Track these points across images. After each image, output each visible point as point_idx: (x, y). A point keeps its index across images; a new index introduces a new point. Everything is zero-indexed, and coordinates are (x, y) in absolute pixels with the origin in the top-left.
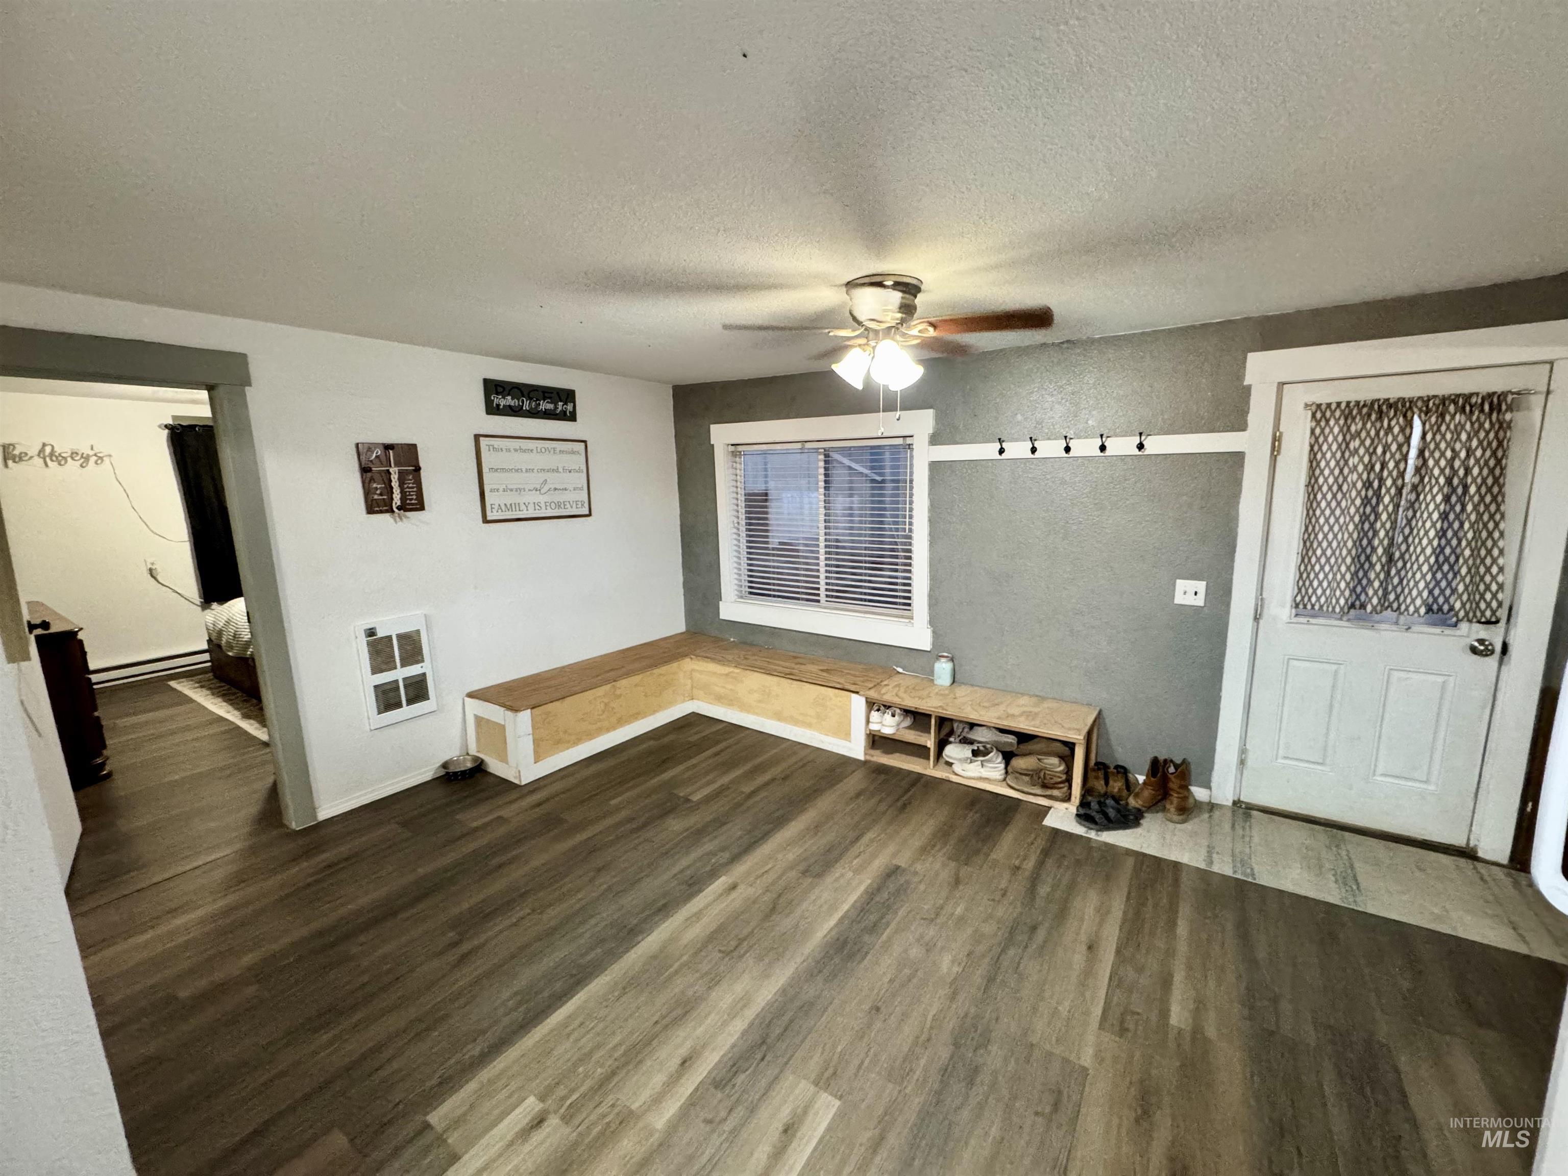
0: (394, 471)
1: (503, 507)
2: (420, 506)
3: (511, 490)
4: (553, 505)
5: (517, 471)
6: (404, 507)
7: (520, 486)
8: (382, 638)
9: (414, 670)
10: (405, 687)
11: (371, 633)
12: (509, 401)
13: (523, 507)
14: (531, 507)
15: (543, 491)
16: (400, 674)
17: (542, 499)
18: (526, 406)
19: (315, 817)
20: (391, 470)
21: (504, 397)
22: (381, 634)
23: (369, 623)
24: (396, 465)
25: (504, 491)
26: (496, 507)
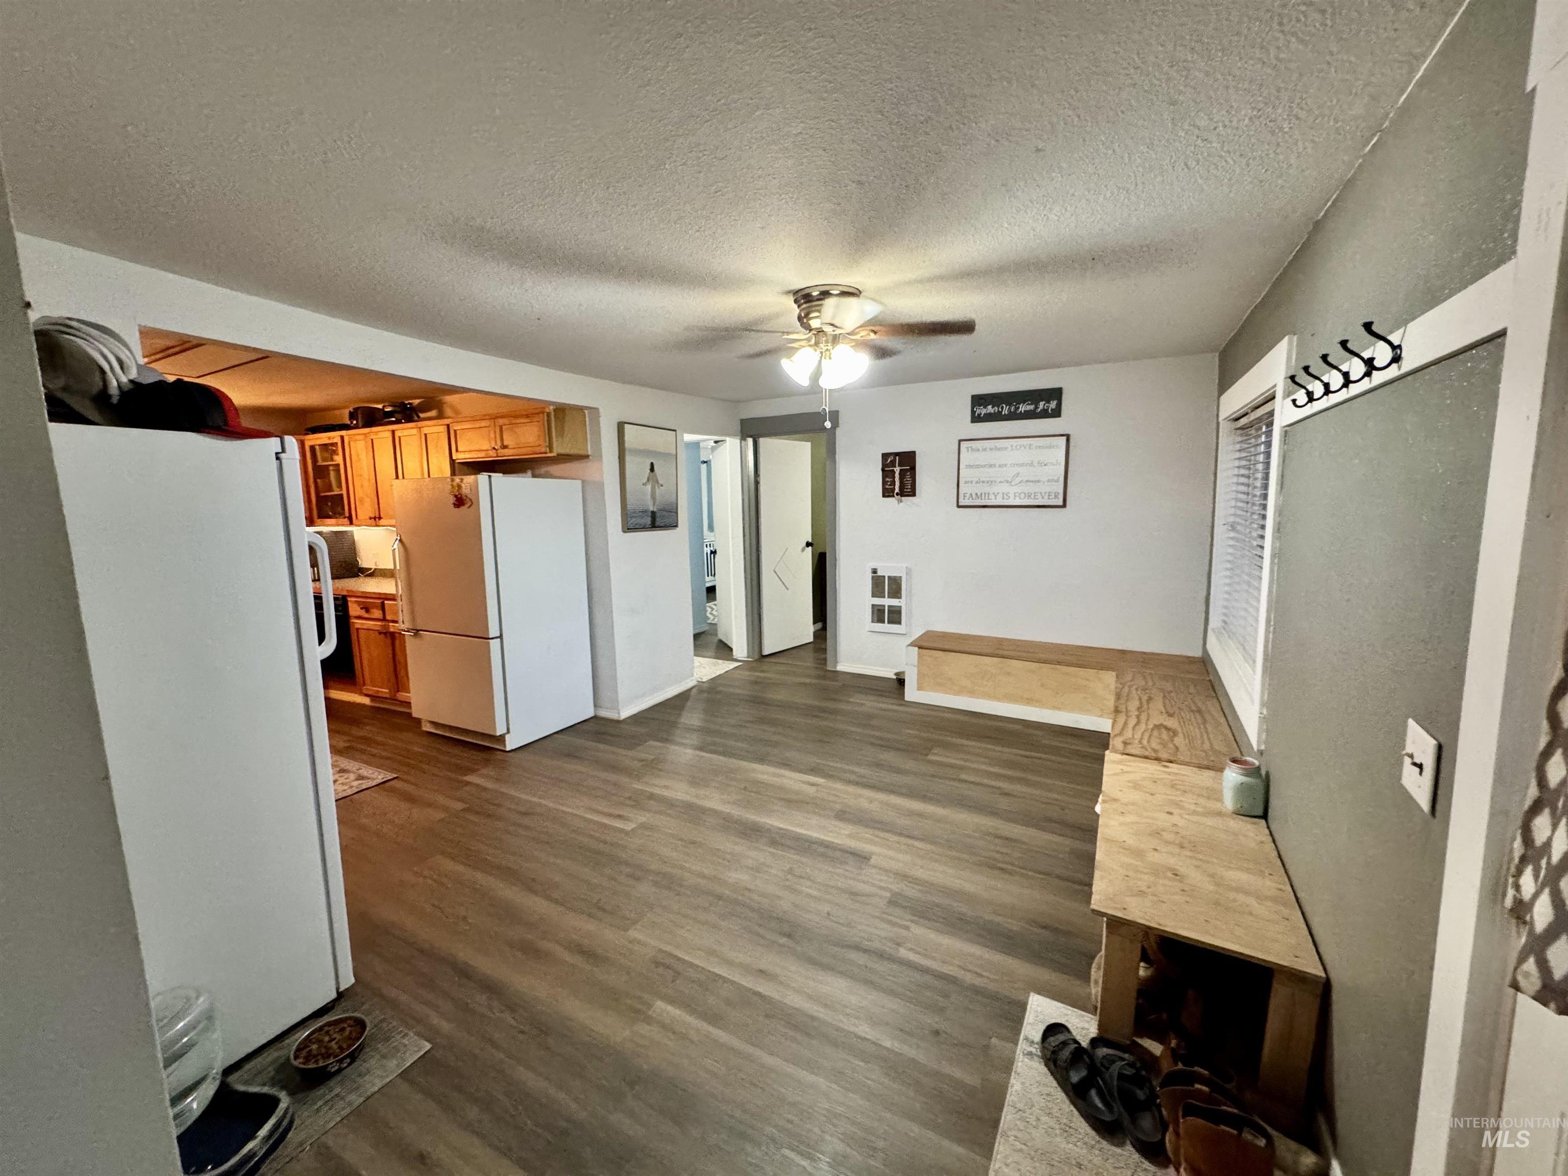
0: (897, 470)
1: (974, 496)
2: (913, 493)
3: (983, 482)
4: (1022, 496)
5: (990, 466)
6: (902, 494)
7: (991, 479)
8: (880, 576)
9: (894, 602)
10: (889, 610)
11: (875, 571)
12: (990, 410)
13: (992, 497)
14: (999, 497)
15: (1013, 484)
16: (887, 602)
17: (1012, 490)
18: (1005, 411)
19: (835, 667)
20: (895, 469)
21: (985, 407)
22: (880, 573)
23: (874, 565)
24: (899, 466)
25: (977, 482)
26: (968, 496)
